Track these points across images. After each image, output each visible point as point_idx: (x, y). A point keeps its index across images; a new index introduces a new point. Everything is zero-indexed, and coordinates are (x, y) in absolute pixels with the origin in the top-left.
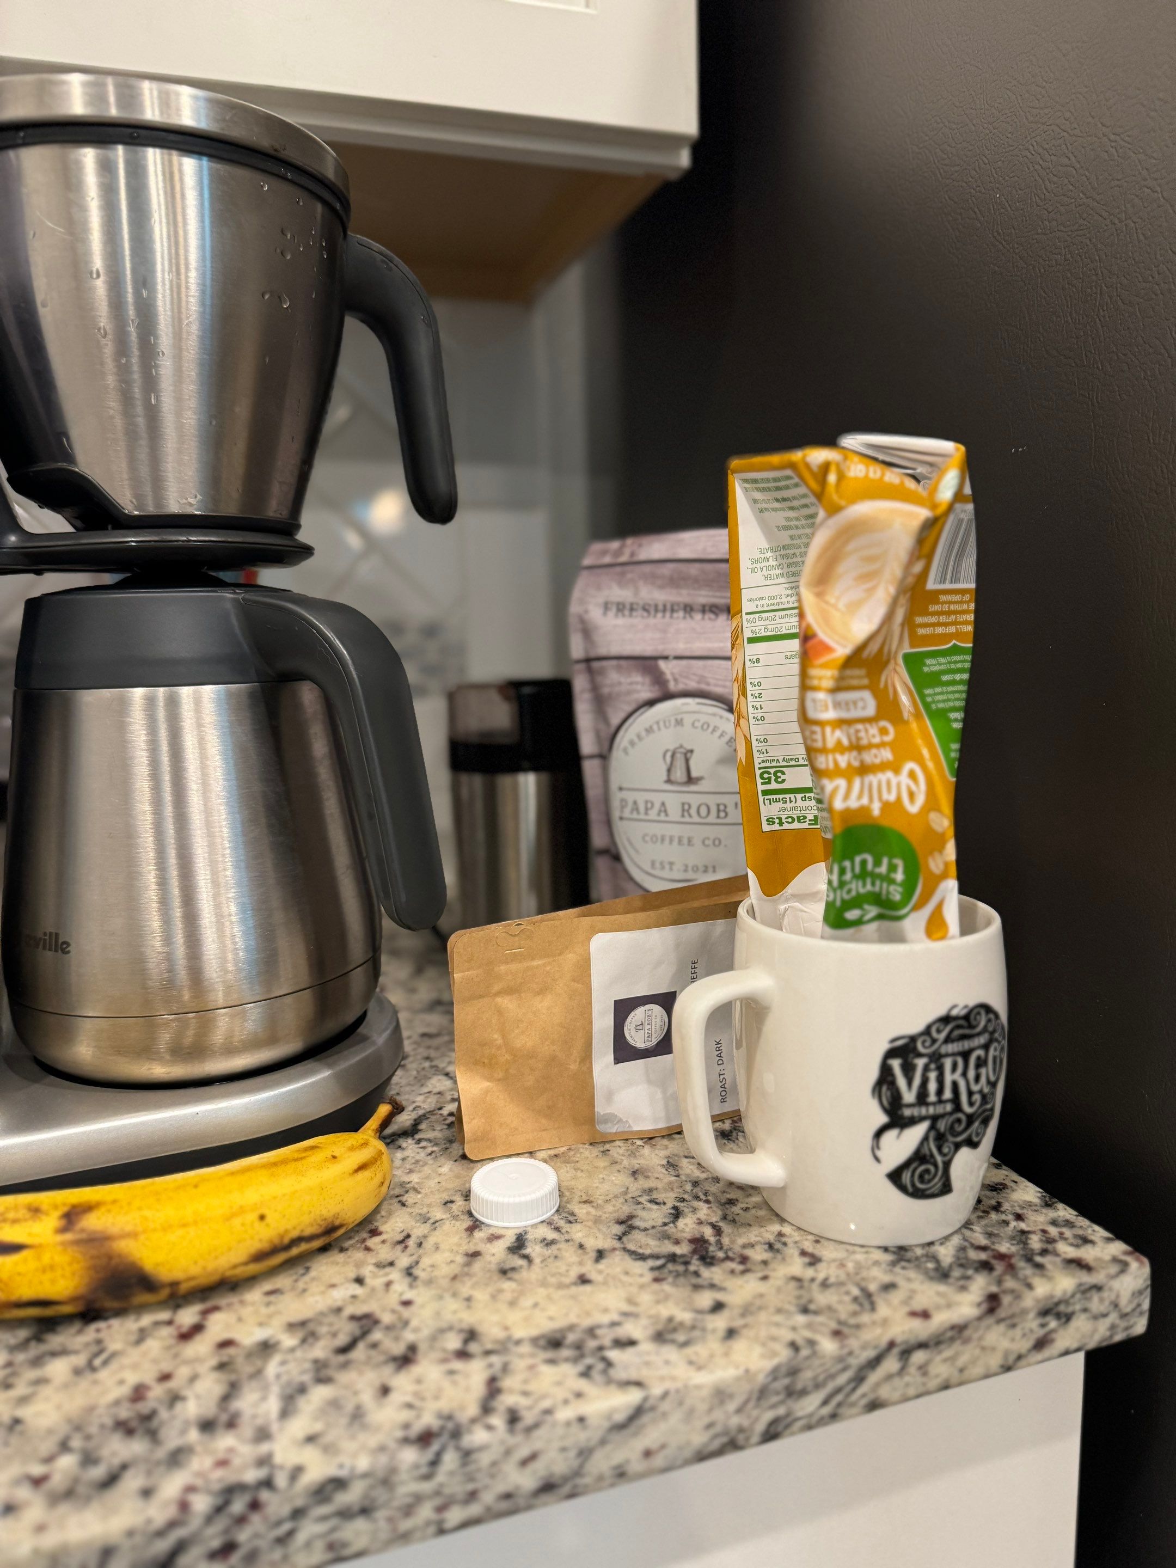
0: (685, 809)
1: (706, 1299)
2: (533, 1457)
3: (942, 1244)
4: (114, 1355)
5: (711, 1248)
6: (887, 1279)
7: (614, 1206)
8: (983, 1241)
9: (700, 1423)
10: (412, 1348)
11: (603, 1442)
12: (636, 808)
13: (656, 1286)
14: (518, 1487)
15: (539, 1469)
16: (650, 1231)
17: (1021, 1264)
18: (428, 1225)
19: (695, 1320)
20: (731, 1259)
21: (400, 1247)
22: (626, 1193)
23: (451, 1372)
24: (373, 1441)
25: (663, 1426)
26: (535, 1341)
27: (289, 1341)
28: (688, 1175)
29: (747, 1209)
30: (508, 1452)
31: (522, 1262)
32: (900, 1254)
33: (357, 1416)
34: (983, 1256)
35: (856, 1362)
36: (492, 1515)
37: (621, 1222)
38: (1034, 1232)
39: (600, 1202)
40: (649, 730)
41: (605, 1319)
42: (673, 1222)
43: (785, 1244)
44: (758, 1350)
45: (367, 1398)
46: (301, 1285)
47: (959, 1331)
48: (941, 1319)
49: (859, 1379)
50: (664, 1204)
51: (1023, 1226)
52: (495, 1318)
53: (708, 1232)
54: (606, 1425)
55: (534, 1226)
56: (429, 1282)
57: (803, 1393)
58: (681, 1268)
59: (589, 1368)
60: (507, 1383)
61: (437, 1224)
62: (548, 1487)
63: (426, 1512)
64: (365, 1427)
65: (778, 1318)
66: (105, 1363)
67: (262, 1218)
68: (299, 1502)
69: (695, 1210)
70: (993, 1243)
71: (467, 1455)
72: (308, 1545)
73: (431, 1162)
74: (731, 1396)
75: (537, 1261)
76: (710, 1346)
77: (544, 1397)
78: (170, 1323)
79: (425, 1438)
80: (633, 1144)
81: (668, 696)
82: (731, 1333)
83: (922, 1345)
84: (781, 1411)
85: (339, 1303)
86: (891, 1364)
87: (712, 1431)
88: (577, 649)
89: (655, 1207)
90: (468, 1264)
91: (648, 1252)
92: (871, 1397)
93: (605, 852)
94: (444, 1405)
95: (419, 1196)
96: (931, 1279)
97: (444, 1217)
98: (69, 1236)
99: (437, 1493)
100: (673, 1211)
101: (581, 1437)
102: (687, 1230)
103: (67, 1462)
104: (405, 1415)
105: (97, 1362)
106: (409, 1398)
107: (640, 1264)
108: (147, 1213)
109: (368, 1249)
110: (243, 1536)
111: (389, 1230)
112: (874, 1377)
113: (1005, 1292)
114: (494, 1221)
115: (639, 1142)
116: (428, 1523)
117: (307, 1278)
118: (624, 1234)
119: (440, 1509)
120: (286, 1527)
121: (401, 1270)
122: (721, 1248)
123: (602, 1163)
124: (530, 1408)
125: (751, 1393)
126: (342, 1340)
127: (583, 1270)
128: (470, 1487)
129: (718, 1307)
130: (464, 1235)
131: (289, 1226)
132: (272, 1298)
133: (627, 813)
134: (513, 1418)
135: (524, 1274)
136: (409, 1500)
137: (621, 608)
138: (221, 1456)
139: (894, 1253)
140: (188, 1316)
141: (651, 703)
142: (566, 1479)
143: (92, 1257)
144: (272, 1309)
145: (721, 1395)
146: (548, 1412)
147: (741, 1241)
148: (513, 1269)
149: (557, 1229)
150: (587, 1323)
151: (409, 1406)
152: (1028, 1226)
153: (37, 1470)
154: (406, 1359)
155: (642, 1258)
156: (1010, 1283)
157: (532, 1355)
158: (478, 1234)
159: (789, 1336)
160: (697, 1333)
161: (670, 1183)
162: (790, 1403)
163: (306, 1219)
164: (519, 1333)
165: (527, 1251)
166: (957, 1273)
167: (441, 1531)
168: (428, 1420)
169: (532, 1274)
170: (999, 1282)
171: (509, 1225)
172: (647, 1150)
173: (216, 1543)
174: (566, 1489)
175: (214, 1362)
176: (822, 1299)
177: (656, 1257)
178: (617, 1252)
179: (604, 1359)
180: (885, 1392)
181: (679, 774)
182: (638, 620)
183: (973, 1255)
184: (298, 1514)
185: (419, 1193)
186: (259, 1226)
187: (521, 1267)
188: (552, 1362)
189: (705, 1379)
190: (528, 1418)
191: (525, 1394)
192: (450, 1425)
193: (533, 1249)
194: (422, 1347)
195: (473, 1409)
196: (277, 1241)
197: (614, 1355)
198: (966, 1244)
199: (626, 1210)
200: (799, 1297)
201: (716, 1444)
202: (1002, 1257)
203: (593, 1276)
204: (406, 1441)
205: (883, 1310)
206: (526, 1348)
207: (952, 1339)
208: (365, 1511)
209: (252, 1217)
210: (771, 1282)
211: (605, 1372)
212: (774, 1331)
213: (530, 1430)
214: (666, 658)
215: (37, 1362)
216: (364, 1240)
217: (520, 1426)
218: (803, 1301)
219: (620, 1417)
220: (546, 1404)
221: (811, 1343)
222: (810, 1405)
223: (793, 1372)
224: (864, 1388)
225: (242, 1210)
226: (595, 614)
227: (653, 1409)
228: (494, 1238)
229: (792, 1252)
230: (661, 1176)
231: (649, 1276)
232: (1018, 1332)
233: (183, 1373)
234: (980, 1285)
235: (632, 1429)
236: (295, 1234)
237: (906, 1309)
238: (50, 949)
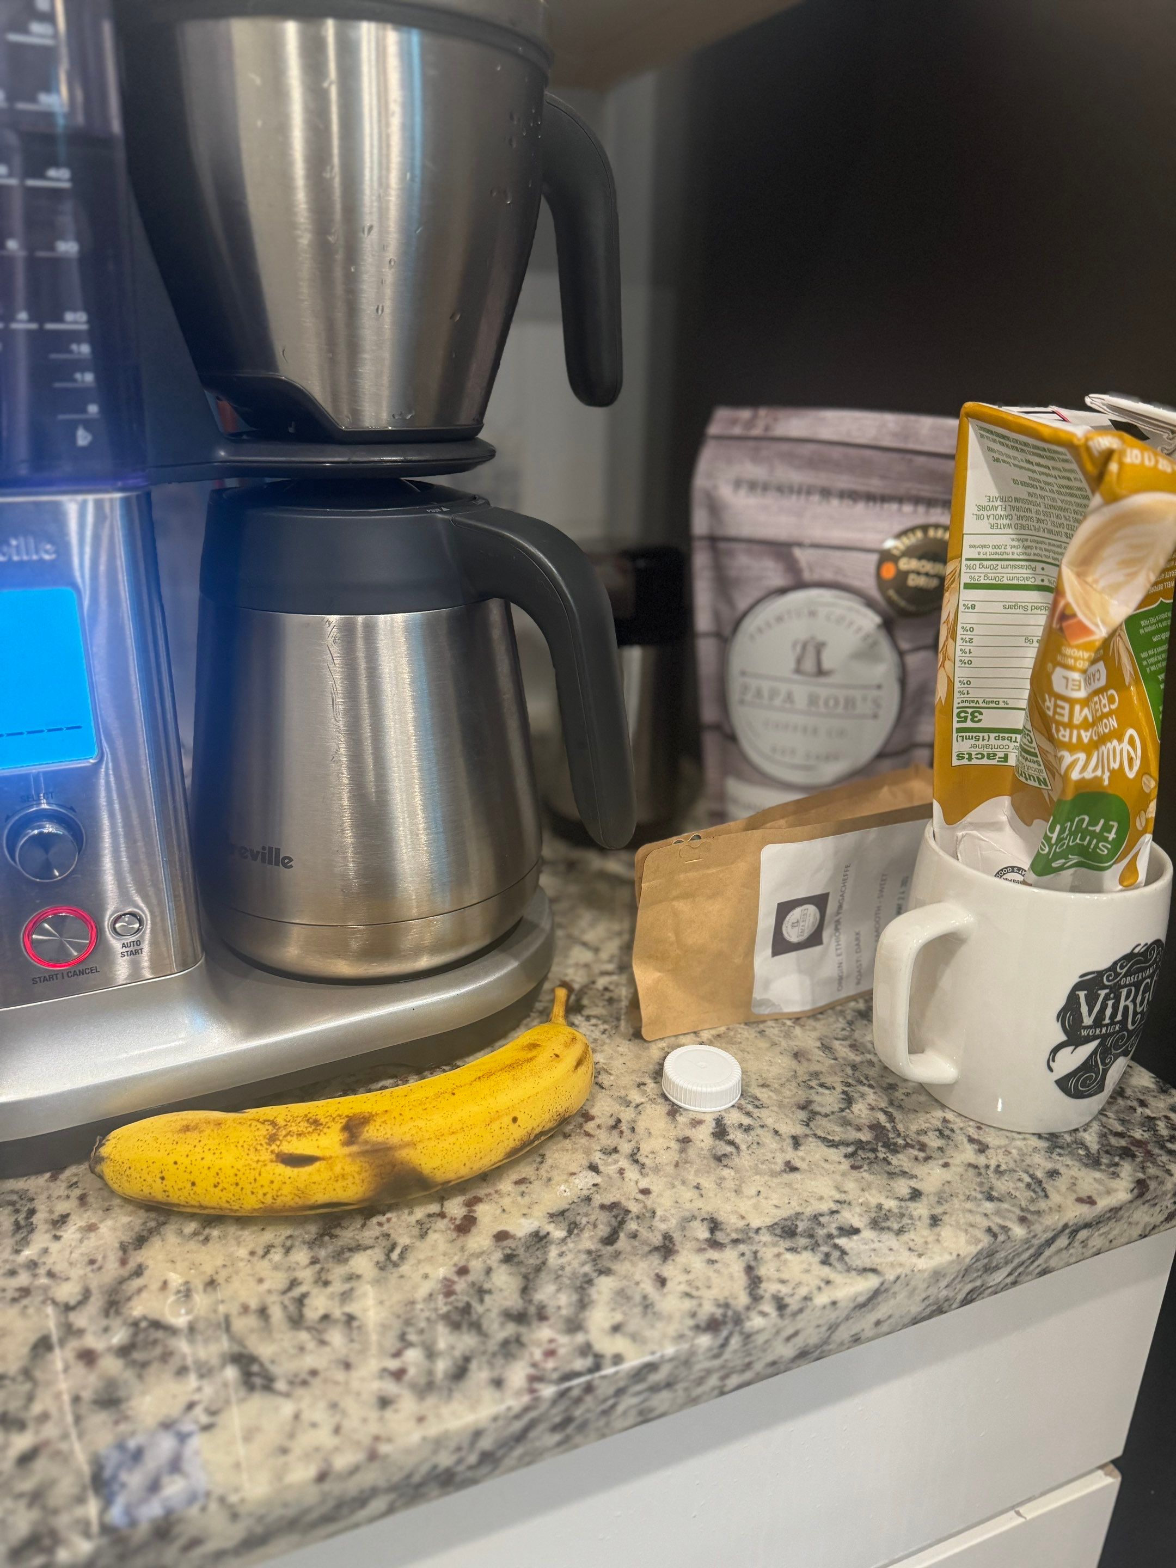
0: (813, 700)
1: (903, 1187)
2: (796, 1334)
3: (1085, 1130)
4: (405, 1249)
5: (891, 1135)
6: (1049, 1166)
7: (790, 1090)
8: (1120, 1129)
9: (918, 1298)
10: (667, 1237)
11: (847, 1318)
12: (759, 693)
13: (855, 1173)
14: (781, 1357)
15: (799, 1342)
16: (831, 1117)
17: (1157, 1151)
18: (631, 1109)
19: (901, 1207)
20: (912, 1147)
21: (615, 1133)
22: (795, 1076)
23: (712, 1262)
24: (672, 1330)
25: (892, 1302)
26: (771, 1228)
27: (558, 1233)
28: (844, 1059)
29: (908, 1095)
30: (778, 1333)
31: (729, 1149)
32: (1053, 1140)
33: (647, 1306)
34: (1123, 1143)
35: (1036, 1242)
36: (760, 1378)
37: (803, 1108)
38: (1159, 1119)
39: (776, 1086)
40: (780, 619)
41: (824, 1207)
42: (849, 1108)
43: (952, 1131)
44: (963, 1238)
45: (648, 1287)
46: (543, 1172)
47: (1115, 1212)
48: (1103, 1204)
49: (1038, 1254)
50: (834, 1088)
51: (1148, 1112)
52: (728, 1207)
53: (882, 1118)
54: (852, 1305)
55: (726, 1110)
56: (657, 1169)
57: (997, 1268)
58: (872, 1155)
59: (827, 1255)
60: (762, 1271)
61: (640, 1108)
62: (803, 1355)
63: (713, 1381)
64: (658, 1316)
65: (969, 1205)
66: (402, 1256)
67: (515, 1120)
68: (621, 1384)
69: (863, 1095)
70: (1128, 1130)
71: (748, 1337)
72: (625, 1413)
73: (607, 1041)
74: (944, 1276)
75: (743, 1147)
76: (920, 1234)
77: (799, 1284)
78: (442, 1215)
79: (713, 1325)
80: (784, 1024)
81: (800, 585)
82: (935, 1221)
83: (1087, 1225)
84: (978, 1283)
85: (585, 1193)
86: (1062, 1241)
87: (927, 1302)
88: (700, 523)
89: (827, 1092)
90: (682, 1151)
91: (837, 1138)
92: (1044, 1266)
93: (717, 727)
94: (715, 1293)
95: (612, 1078)
96: (1086, 1165)
97: (643, 1100)
98: (354, 1148)
99: (723, 1367)
100: (844, 1097)
101: (833, 1316)
102: (863, 1116)
103: (413, 1356)
104: (688, 1304)
105: (395, 1256)
106: (684, 1288)
107: (833, 1150)
108: (421, 1123)
109: (588, 1135)
110: (578, 1412)
111: (599, 1114)
112: (1048, 1253)
113: (1149, 1178)
114: (694, 1107)
115: (789, 1023)
116: (713, 1389)
117: (545, 1167)
118: (809, 1119)
119: (724, 1377)
120: (610, 1402)
121: (626, 1157)
122: (899, 1135)
123: (763, 1044)
124: (792, 1295)
125: (959, 1271)
126: (603, 1230)
127: (788, 1158)
128: (747, 1360)
129: (916, 1195)
130: (669, 1119)
131: (535, 1125)
132: (523, 1188)
133: (749, 697)
134: (781, 1306)
135: (736, 1161)
136: (702, 1374)
137: (753, 486)
138: (546, 1346)
139: (1047, 1139)
140: (455, 1208)
141: (783, 591)
142: (817, 1347)
143: (379, 1166)
144: (527, 1199)
145: (937, 1275)
146: (807, 1299)
147: (914, 1128)
148: (725, 1155)
149: (748, 1114)
150: (809, 1211)
151: (688, 1295)
152: (1153, 1112)
153: (393, 1364)
154: (666, 1249)
155: (833, 1144)
156: (1152, 1171)
157: (775, 1245)
158: (681, 1119)
159: (986, 1223)
160: (906, 1221)
161: (831, 1066)
162: (985, 1277)
163: (547, 1117)
164: (755, 1224)
165: (731, 1137)
166: (1105, 1160)
167: (722, 1393)
168: (708, 1309)
169: (744, 1160)
170: (1143, 1169)
171: (709, 1110)
172: (798, 1031)
173: (557, 1420)
174: (816, 1354)
175: (498, 1255)
176: (1002, 1186)
177: (846, 1144)
178: (810, 1139)
179: (836, 1246)
180: (1052, 1263)
181: (809, 665)
182: (770, 500)
183: (1116, 1142)
184: (620, 1392)
185: (610, 1074)
186: (513, 1127)
187: (731, 1153)
188: (791, 1250)
189: (924, 1264)
190: (794, 1303)
191: (783, 1282)
192: (730, 1313)
193: (736, 1136)
194: (677, 1236)
195: (743, 1299)
196: (525, 1139)
197: (842, 1242)
198: (1105, 1130)
199: (802, 1096)
200: (981, 1184)
201: (928, 1311)
202: (1139, 1143)
203: (797, 1163)
204: (697, 1328)
205: (1055, 1198)
206: (765, 1237)
207: (1109, 1219)
208: (669, 1385)
209: (508, 1120)
210: (953, 1168)
211: (841, 1259)
212: (971, 1218)
213: (795, 1314)
214: (800, 545)
215: (340, 1256)
216: (581, 1126)
217: (788, 1311)
218: (985, 1188)
219: (861, 1299)
220: (803, 1291)
221: (1005, 1229)
222: (999, 1277)
223: (991, 1254)
224: (1040, 1261)
225: (498, 1115)
226: (725, 492)
227: (886, 1290)
228: (696, 1123)
229: (960, 1138)
230: (820, 1059)
231: (846, 1165)
232: (1157, 1208)
233: (476, 1266)
234: (1127, 1170)
235: (870, 1306)
236: (537, 1131)
237: (1075, 1196)
238: (270, 863)
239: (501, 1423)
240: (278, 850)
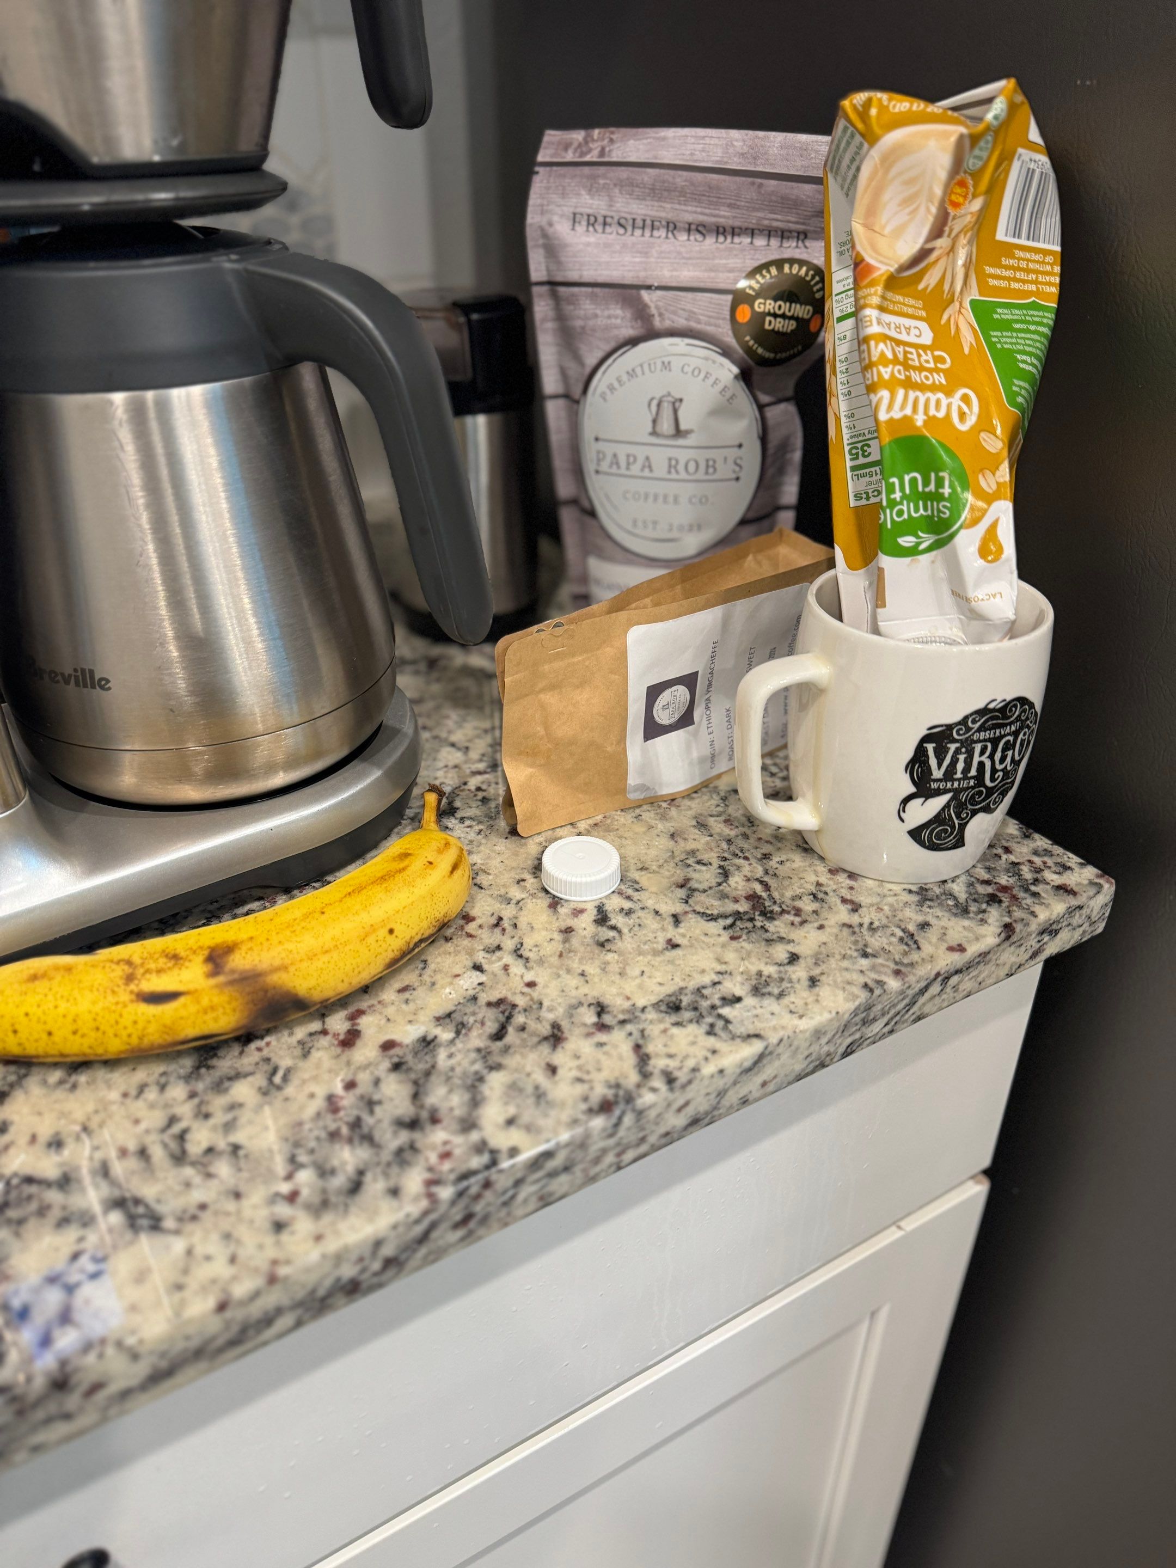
0: (672, 465)
1: (781, 952)
2: (687, 1104)
3: (953, 881)
4: (288, 1071)
5: (767, 904)
6: (920, 918)
7: (669, 871)
8: (986, 876)
9: (801, 1057)
10: (556, 1026)
11: (735, 1083)
12: (615, 462)
13: (734, 943)
14: (674, 1127)
15: (690, 1111)
16: (709, 892)
17: (1022, 895)
18: (512, 905)
19: (780, 972)
20: (788, 913)
21: (498, 930)
22: (673, 857)
23: (601, 1045)
24: (565, 1116)
25: (777, 1063)
26: (656, 1005)
27: (445, 1035)
28: (719, 834)
29: (782, 863)
30: (669, 1105)
31: (612, 934)
32: (923, 895)
33: (539, 1095)
34: (990, 890)
35: (911, 992)
36: (655, 1149)
37: (682, 886)
38: (1023, 863)
39: (654, 867)
40: (632, 374)
41: (707, 979)
42: (725, 881)
43: (826, 893)
44: (841, 995)
45: (540, 1077)
46: (426, 978)
47: (984, 956)
48: (973, 949)
49: (913, 1003)
50: (710, 864)
51: (1012, 858)
52: (614, 990)
53: (758, 888)
54: (738, 1071)
55: (607, 897)
56: (541, 962)
57: (875, 1020)
58: (749, 925)
59: (712, 1026)
60: (650, 1048)
61: (521, 904)
62: (695, 1122)
63: (610, 1158)
64: (550, 1104)
65: (845, 964)
66: (285, 1079)
67: (391, 931)
68: (519, 1175)
69: (739, 868)
70: (994, 877)
71: (640, 1114)
72: (525, 1201)
73: (484, 841)
74: (825, 1033)
75: (625, 930)
76: (800, 996)
77: (686, 1057)
78: (324, 1032)
79: (605, 1107)
80: (660, 807)
81: (652, 334)
82: (813, 982)
83: (958, 972)
84: (857, 1036)
85: (471, 992)
86: (935, 989)
87: (809, 1059)
88: (537, 265)
89: (704, 868)
90: (566, 941)
91: (715, 912)
92: (918, 1013)
93: (575, 502)
94: (606, 1075)
95: (491, 877)
96: (955, 915)
97: (523, 896)
98: (221, 979)
99: (618, 1144)
100: (721, 871)
101: (720, 1083)
102: (740, 888)
103: (305, 1177)
104: (580, 1089)
105: (277, 1079)
106: (575, 1073)
107: (712, 924)
108: (291, 946)
109: (470, 936)
110: (478, 1208)
111: (479, 914)
112: (922, 1000)
113: (1015, 921)
114: (574, 897)
115: (664, 805)
116: (610, 1166)
117: (428, 972)
118: (688, 897)
119: (619, 1155)
120: (510, 1193)
121: (510, 953)
122: (775, 903)
123: (640, 828)
124: (680, 1068)
125: (839, 1028)
126: (492, 1027)
127: (669, 936)
128: (641, 1135)
129: (794, 958)
130: (550, 911)
131: (413, 934)
132: (407, 995)
133: (604, 466)
134: (670, 1080)
135: (619, 944)
136: (599, 1154)
137: (592, 221)
138: (441, 1149)
139: (917, 893)
140: (338, 1023)
141: (633, 342)
142: (707, 1113)
143: (249, 994)
144: (412, 1006)
145: (818, 1033)
146: (695, 1070)
147: (789, 894)
148: (608, 940)
149: (629, 898)
150: (692, 985)
151: (579, 1080)
152: (1016, 858)
153: (284, 1188)
154: (556, 1037)
155: (713, 918)
156: (1018, 914)
157: (661, 1021)
158: (562, 910)
159: (862, 979)
160: (785, 984)
161: (707, 843)
162: (863, 1029)
163: (425, 924)
164: (641, 1003)
165: (613, 922)
166: (973, 908)
167: (619, 1168)
168: (600, 1091)
169: (627, 944)
170: (1009, 913)
171: (589, 898)
172: (673, 812)
173: (458, 1217)
174: (706, 1121)
175: (386, 1064)
176: (876, 942)
177: (724, 916)
178: (690, 916)
179: (720, 1016)
180: (926, 1010)
181: (666, 426)
182: (612, 237)
183: (983, 890)
184: (518, 1183)
185: (489, 874)
186: (390, 939)
187: (614, 938)
188: (677, 1024)
189: (806, 1025)
190: (682, 1076)
191: (670, 1056)
192: (621, 1093)
193: (617, 920)
194: (565, 1024)
195: (633, 1078)
196: (405, 948)
197: (726, 1011)
198: (973, 879)
199: (680, 874)
200: (856, 942)
201: (811, 1067)
202: (1005, 889)
203: (678, 940)
204: (590, 1111)
205: (927, 949)
206: (651, 1015)
207: (978, 963)
208: (566, 1169)
209: (383, 932)
210: (828, 930)
211: (725, 1028)
212: (848, 976)
213: (684, 1087)
214: (649, 287)
215: (220, 1087)
216: (462, 928)
217: (677, 1084)
218: (860, 946)
219: (747, 1064)
220: (691, 1063)
221: (880, 983)
222: (877, 1027)
223: (869, 1008)
224: (915, 1008)
225: (373, 928)
226: (561, 228)
227: (771, 1053)
228: (578, 912)
229: (833, 900)
230: (697, 837)
231: (725, 936)
232: (1023, 948)
233: (364, 1078)
234: (995, 916)
235: (756, 1069)
236: (417, 939)
237: (945, 945)
238: (85, 686)
239: (401, 1229)
240: (92, 672)
